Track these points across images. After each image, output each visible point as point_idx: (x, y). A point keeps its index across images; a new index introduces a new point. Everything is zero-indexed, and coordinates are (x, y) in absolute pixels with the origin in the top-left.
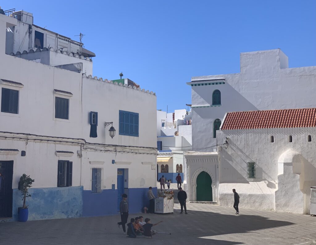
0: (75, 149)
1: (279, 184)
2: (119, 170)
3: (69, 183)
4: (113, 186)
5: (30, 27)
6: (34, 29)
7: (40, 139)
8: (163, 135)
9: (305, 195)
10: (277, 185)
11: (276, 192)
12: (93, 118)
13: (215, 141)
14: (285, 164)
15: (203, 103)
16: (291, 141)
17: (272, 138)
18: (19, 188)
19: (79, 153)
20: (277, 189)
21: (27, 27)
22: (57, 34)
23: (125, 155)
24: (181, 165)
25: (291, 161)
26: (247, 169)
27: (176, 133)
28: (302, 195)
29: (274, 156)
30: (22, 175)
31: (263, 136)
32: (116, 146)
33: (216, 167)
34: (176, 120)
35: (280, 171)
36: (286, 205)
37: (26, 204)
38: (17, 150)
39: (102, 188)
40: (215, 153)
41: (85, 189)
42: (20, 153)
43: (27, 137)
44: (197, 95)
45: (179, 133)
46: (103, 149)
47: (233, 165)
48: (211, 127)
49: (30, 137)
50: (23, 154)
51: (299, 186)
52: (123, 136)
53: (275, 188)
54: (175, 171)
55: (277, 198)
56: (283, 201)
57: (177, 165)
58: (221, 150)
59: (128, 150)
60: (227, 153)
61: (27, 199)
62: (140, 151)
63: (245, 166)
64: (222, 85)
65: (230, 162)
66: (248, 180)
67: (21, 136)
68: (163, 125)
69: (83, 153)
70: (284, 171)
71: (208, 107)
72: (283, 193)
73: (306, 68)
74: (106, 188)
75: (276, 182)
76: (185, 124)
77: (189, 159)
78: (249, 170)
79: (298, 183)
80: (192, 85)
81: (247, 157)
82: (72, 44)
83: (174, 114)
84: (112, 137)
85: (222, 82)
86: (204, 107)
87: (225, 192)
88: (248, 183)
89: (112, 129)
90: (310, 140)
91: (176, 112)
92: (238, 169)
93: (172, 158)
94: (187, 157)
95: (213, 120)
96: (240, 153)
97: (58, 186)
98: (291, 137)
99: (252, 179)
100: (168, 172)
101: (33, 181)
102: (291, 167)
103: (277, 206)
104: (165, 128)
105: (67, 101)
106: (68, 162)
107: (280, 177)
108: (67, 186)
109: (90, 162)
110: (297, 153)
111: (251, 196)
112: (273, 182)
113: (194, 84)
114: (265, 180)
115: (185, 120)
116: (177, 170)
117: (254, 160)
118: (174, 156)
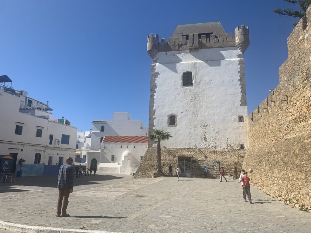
0: (43, 149)
1: (122, 163)
2: (60, 157)
3: (39, 162)
4: (57, 163)
5: (26, 98)
6: (28, 99)
7: (29, 145)
8: (79, 142)
9: (131, 168)
10: (121, 164)
11: (121, 167)
12: (51, 137)
13: (100, 147)
14: (125, 156)
15: (97, 130)
16: (128, 148)
17: (121, 146)
18: (19, 164)
19: (44, 150)
20: (121, 165)
21: (25, 98)
22: (37, 101)
23: (63, 151)
24: (85, 155)
25: (127, 155)
26: (111, 158)
27: (84, 142)
28: (130, 168)
29: (121, 153)
30: (20, 159)
31: (118, 145)
32: (59, 148)
33: (99, 157)
34: (85, 136)
35: (123, 158)
36: (124, 171)
37: (21, 170)
38: (20, 149)
39: (52, 164)
40: (99, 151)
41: (45, 164)
42: (21, 150)
43: (24, 144)
44: (95, 127)
45: (86, 142)
46: (54, 149)
47: (106, 156)
48: (99, 140)
49: (25, 144)
50: (22, 150)
51: (129, 164)
52: (63, 144)
53: (120, 165)
54: (82, 157)
55: (121, 169)
56: (123, 170)
57: (84, 155)
58: (102, 150)
59: (64, 150)
60: (104, 151)
61: (22, 168)
62: (69, 150)
63: (110, 156)
64: (105, 124)
65: (105, 155)
66: (111, 162)
67: (22, 143)
68: (79, 137)
69: (46, 150)
70: (124, 159)
71: (99, 132)
72: (123, 167)
73: (137, 120)
74: (54, 164)
75: (121, 163)
76: (89, 138)
77: (89, 153)
78: (112, 158)
79: (129, 163)
80: (93, 123)
81: (112, 153)
82: (43, 105)
83: (84, 133)
84: (58, 144)
85: (105, 123)
86: (97, 132)
87: (102, 167)
88: (111, 163)
89: (59, 142)
90: (134, 148)
91: (85, 132)
92: (108, 158)
93: (82, 152)
94: (88, 152)
95: (100, 137)
96: (109, 152)
97: (35, 163)
98: (128, 146)
99: (113, 162)
100: (79, 158)
101: (25, 161)
102: (127, 157)
103: (121, 172)
104: (80, 139)
105: (42, 130)
106: (39, 154)
107: (123, 161)
108: (38, 163)
109: (48, 154)
110: (130, 152)
111: (111, 168)
112: (120, 163)
113: (94, 123)
114: (117, 162)
115: (89, 136)
116: (84, 157)
117: (114, 154)
118: (83, 151)
